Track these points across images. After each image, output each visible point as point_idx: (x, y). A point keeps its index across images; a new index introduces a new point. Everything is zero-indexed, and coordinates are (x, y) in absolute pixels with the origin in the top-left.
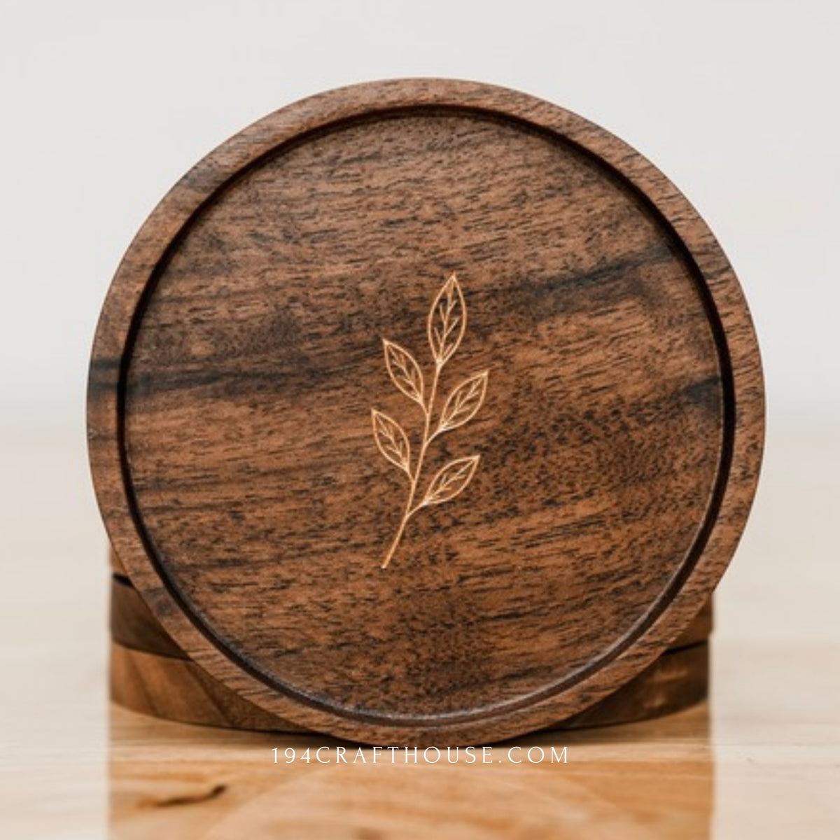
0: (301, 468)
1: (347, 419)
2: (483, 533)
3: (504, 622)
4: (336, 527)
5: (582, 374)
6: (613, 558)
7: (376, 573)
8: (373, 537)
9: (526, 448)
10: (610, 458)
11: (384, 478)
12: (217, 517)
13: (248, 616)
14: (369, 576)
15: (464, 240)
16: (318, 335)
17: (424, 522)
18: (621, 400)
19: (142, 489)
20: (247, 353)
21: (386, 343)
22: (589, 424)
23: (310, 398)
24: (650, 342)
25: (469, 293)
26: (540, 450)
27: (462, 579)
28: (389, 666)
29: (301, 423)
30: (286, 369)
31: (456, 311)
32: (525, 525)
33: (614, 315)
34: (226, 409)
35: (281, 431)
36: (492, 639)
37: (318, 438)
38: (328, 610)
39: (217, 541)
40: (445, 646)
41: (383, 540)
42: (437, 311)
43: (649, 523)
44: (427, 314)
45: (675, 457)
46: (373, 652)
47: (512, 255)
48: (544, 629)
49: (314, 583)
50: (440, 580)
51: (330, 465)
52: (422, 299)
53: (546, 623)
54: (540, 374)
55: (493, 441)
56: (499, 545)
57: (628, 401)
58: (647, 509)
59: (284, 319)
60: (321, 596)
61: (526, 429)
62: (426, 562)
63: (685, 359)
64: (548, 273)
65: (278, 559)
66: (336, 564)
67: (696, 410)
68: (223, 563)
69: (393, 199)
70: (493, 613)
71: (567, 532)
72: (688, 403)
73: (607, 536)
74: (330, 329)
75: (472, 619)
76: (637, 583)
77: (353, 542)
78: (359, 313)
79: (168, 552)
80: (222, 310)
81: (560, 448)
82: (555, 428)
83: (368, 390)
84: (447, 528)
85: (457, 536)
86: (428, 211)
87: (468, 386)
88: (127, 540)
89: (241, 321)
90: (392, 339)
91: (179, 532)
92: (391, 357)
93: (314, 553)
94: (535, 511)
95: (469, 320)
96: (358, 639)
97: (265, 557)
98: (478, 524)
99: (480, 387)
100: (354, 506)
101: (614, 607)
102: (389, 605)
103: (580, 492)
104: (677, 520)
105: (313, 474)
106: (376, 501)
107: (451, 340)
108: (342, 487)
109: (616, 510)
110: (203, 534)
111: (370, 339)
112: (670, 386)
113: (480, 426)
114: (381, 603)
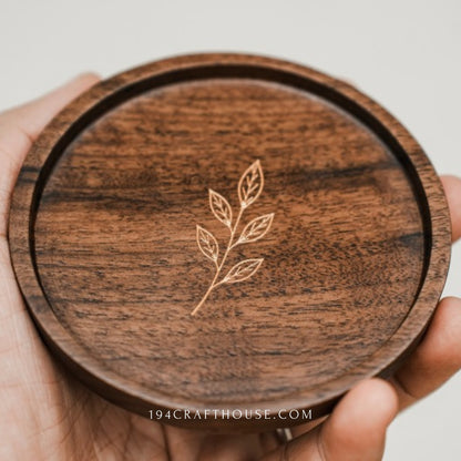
0: (147, 253)
1: (180, 230)
2: (261, 302)
3: (270, 357)
4: (165, 288)
5: (334, 223)
6: (347, 327)
7: (187, 317)
8: (188, 296)
9: (294, 259)
10: (349, 270)
11: (200, 264)
12: (87, 274)
13: (97, 334)
14: (182, 319)
15: (266, 145)
16: (170, 184)
17: (222, 292)
18: (357, 239)
19: (40, 253)
20: (123, 187)
21: (211, 192)
22: (336, 250)
23: (158, 216)
24: (378, 210)
25: (266, 173)
26: (303, 260)
27: (244, 328)
28: (188, 374)
29: (151, 229)
30: (145, 199)
31: (258, 180)
32: (289, 301)
33: (356, 194)
34: (104, 215)
35: (137, 232)
36: (261, 366)
37: (161, 238)
38: (152, 336)
39: (84, 288)
40: (228, 366)
41: (194, 300)
42: (245, 180)
43: (371, 309)
44: (238, 180)
45: (391, 274)
46: (179, 364)
47: (295, 156)
48: (297, 364)
49: (145, 319)
50: (230, 327)
51: (166, 253)
52: (236, 172)
53: (299, 361)
54: (307, 220)
55: (273, 252)
56: (271, 311)
57: (362, 240)
58: (371, 301)
59: (149, 172)
60: (148, 326)
61: (295, 248)
62: (221, 315)
63: (401, 221)
64: (317, 167)
65: (123, 302)
66: (162, 309)
67: (406, 250)
68: (86, 301)
69: (226, 120)
70: (263, 350)
71: (317, 309)
72: (401, 246)
73: (343, 314)
74: (177, 181)
75: (248, 352)
76: (362, 344)
77: (174, 298)
78: (196, 175)
79: (50, 290)
80: (111, 164)
81: (315, 260)
82: (314, 250)
83: (196, 216)
84: (238, 298)
85: (243, 303)
86: (246, 129)
87: (261, 221)
88: (24, 266)
89: (122, 171)
90: (216, 191)
91: (60, 279)
92: (213, 200)
93: (147, 301)
94: (297, 294)
95: (265, 186)
96: (170, 356)
97: (115, 300)
98: (258, 297)
99: (268, 222)
100: (179, 278)
101: (346, 356)
102: (192, 338)
103: (327, 287)
104: (391, 310)
105: (154, 257)
106: (193, 277)
107: (252, 195)
108: (171, 266)
109: (350, 299)
110: (76, 282)
111: (201, 189)
112: (390, 235)
113: (265, 243)
114: (188, 336)
